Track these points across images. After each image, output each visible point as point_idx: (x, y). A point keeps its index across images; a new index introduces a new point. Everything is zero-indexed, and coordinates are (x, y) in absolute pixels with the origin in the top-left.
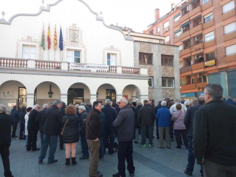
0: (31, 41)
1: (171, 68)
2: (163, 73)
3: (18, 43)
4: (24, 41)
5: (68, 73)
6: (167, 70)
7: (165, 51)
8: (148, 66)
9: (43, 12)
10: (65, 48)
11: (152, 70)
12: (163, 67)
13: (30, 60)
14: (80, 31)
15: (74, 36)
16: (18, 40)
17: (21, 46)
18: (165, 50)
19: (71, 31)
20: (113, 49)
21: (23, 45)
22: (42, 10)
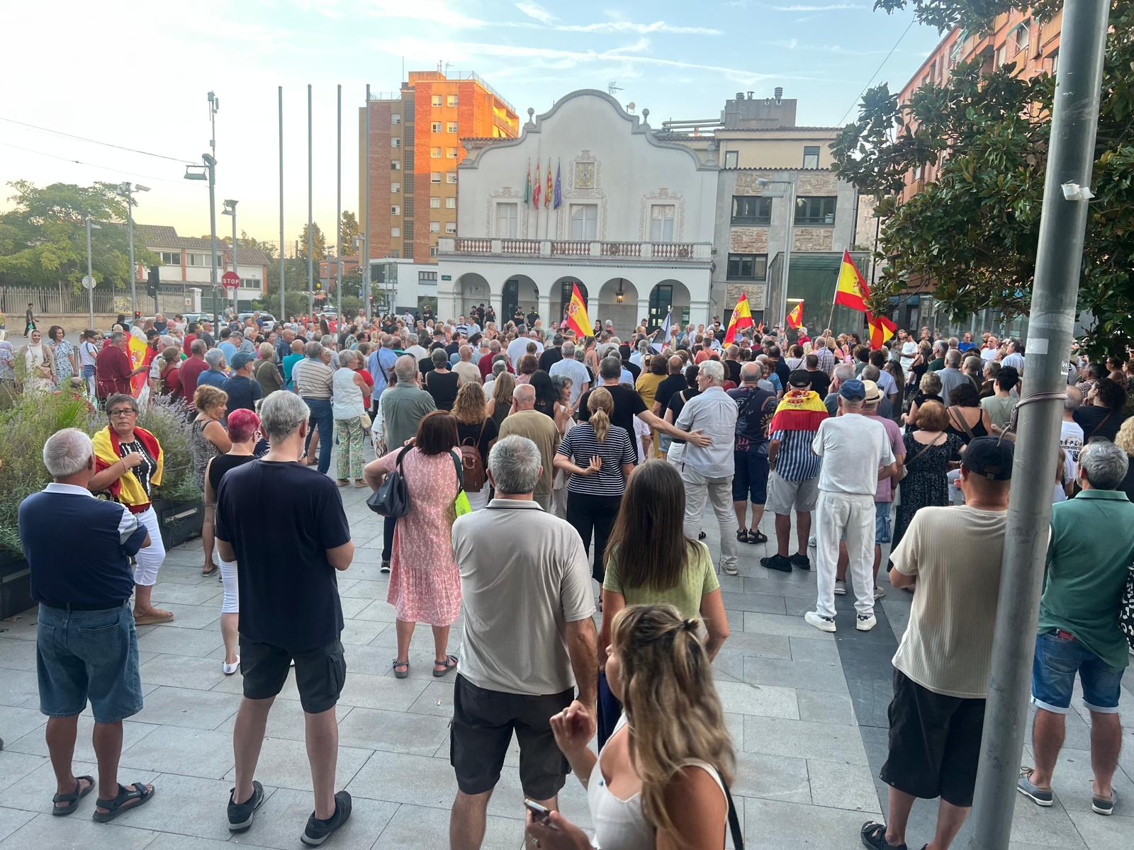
0: (510, 196)
1: (822, 231)
2: (798, 244)
3: (489, 203)
4: (499, 196)
5: (551, 260)
6: (810, 237)
7: (809, 187)
8: (755, 229)
9: (530, 135)
10: (566, 202)
11: (764, 238)
12: (798, 230)
13: (494, 239)
14: (596, 164)
15: (585, 175)
16: (490, 195)
17: (495, 205)
18: (811, 184)
19: (581, 166)
20: (666, 194)
21: (498, 204)
22: (528, 132)
